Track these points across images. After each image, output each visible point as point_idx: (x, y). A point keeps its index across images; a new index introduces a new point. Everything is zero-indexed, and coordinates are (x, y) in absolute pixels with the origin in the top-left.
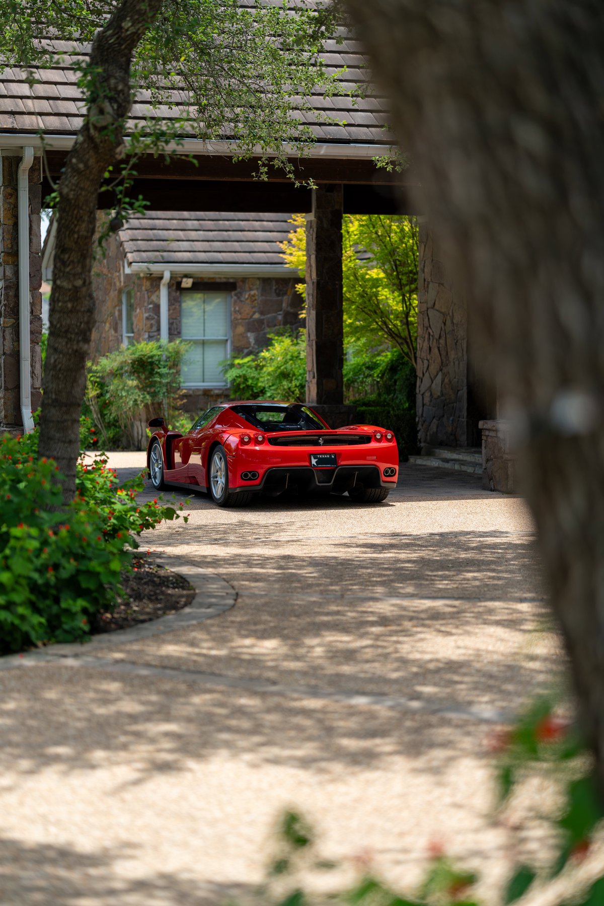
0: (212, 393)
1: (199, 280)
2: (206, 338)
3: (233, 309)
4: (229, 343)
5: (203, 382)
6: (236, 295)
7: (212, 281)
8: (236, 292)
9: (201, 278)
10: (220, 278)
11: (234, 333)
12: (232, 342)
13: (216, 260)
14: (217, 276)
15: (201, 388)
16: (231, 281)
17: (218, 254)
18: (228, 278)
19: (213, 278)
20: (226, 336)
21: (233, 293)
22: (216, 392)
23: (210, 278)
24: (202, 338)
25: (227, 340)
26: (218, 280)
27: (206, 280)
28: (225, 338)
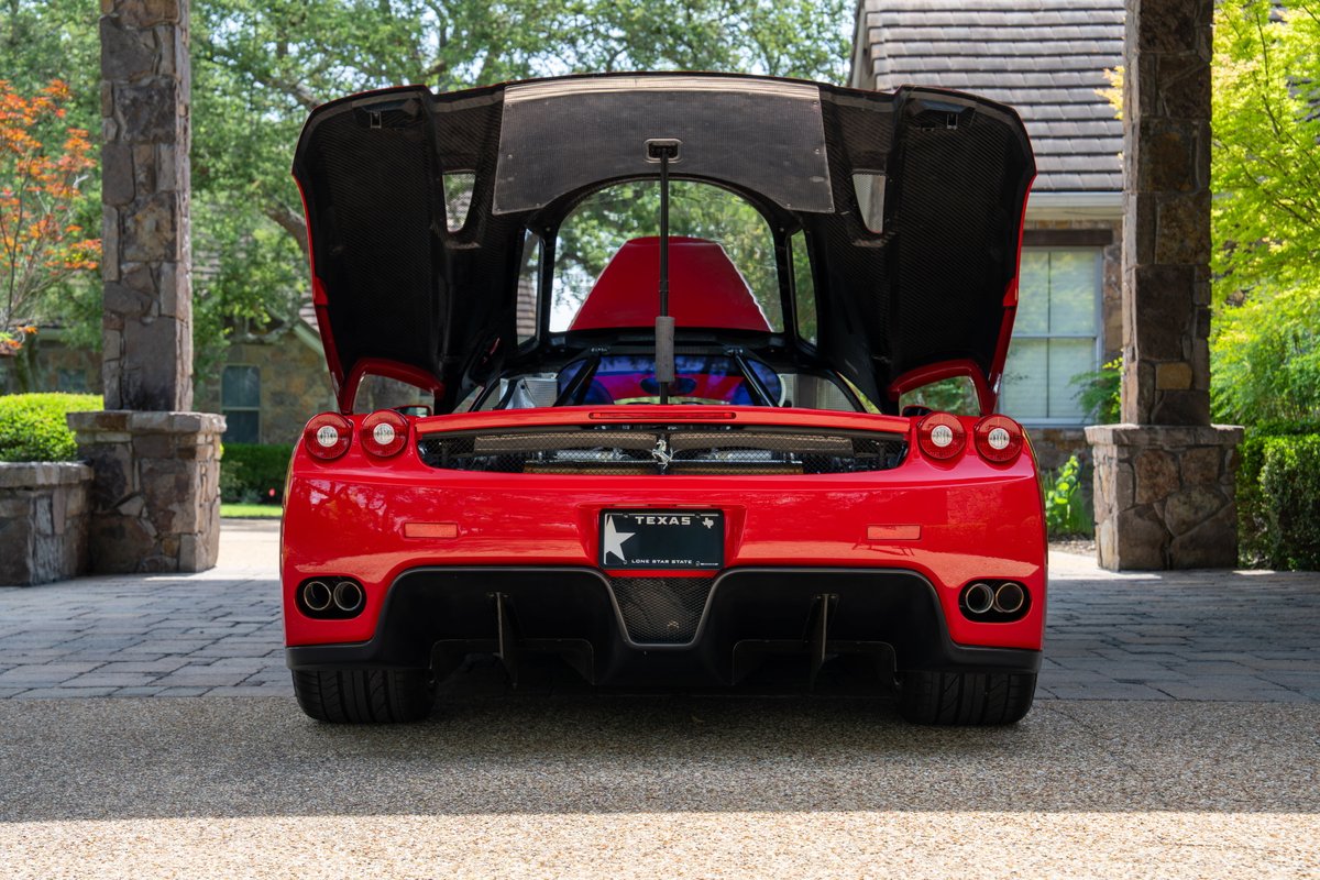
0: (1062, 436)
1: (1038, 227)
2: (1052, 334)
3: (1104, 280)
4: (1098, 343)
5: (1048, 416)
6: (1110, 253)
7: (1065, 227)
8: (1112, 247)
9: (1042, 222)
10: (1080, 222)
11: (1106, 324)
12: (1104, 343)
13: (1069, 186)
14: (1073, 218)
15: (1041, 427)
16: (1102, 226)
17: (1076, 177)
18: (1096, 222)
19: (1066, 222)
20: (1092, 331)
21: (1106, 249)
22: (1070, 434)
23: (1058, 223)
24: (1047, 335)
25: (1095, 339)
26: (1076, 226)
27: (1050, 227)
28: (1093, 335)
